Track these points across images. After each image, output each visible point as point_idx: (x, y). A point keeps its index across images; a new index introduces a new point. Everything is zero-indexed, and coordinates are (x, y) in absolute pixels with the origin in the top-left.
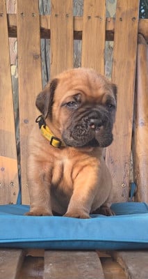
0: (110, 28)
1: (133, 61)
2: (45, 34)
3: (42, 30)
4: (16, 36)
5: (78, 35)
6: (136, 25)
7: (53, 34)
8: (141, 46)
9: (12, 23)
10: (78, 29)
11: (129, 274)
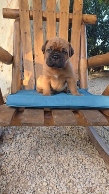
0: (71, 18)
1: (79, 32)
2: (44, 19)
3: (43, 17)
4: (32, 20)
5: (57, 20)
6: (81, 17)
7: (48, 19)
8: (83, 26)
9: (31, 14)
10: (58, 18)
11: (85, 118)
